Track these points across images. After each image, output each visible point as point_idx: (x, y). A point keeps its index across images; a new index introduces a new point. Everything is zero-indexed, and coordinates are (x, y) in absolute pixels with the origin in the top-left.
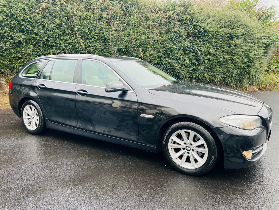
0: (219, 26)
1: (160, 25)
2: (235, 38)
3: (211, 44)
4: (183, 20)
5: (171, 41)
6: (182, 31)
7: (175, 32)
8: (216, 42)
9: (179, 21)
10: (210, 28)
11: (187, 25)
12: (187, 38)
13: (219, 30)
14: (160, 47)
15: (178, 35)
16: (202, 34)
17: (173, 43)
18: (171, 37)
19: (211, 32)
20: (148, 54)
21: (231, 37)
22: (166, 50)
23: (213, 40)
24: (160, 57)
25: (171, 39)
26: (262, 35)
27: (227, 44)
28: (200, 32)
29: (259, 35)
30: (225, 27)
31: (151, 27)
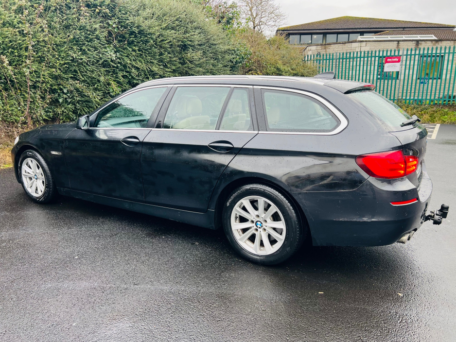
0: (164, 26)
1: (47, 9)
2: (191, 50)
3: (154, 56)
4: (95, 6)
5: (74, 45)
6: (97, 26)
7: (82, 28)
8: (161, 54)
9: (88, 6)
10: (149, 27)
11: (106, 17)
12: (109, 42)
13: (164, 33)
14: (54, 56)
15: (89, 35)
16: (136, 36)
17: (81, 50)
18: (74, 38)
19: (151, 34)
20: (27, 72)
21: (184, 47)
22: (68, 63)
23: (156, 50)
24: (56, 78)
25: (76, 41)
26: (227, 47)
27: (180, 59)
28: (132, 33)
29: (223, 48)
30: (173, 28)
31: (26, 12)
